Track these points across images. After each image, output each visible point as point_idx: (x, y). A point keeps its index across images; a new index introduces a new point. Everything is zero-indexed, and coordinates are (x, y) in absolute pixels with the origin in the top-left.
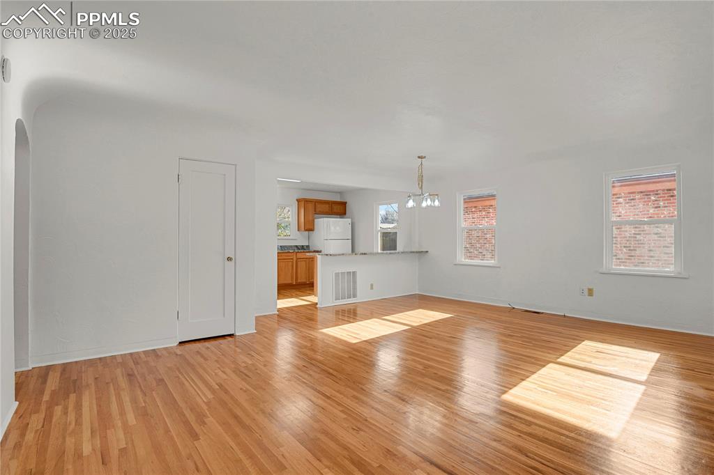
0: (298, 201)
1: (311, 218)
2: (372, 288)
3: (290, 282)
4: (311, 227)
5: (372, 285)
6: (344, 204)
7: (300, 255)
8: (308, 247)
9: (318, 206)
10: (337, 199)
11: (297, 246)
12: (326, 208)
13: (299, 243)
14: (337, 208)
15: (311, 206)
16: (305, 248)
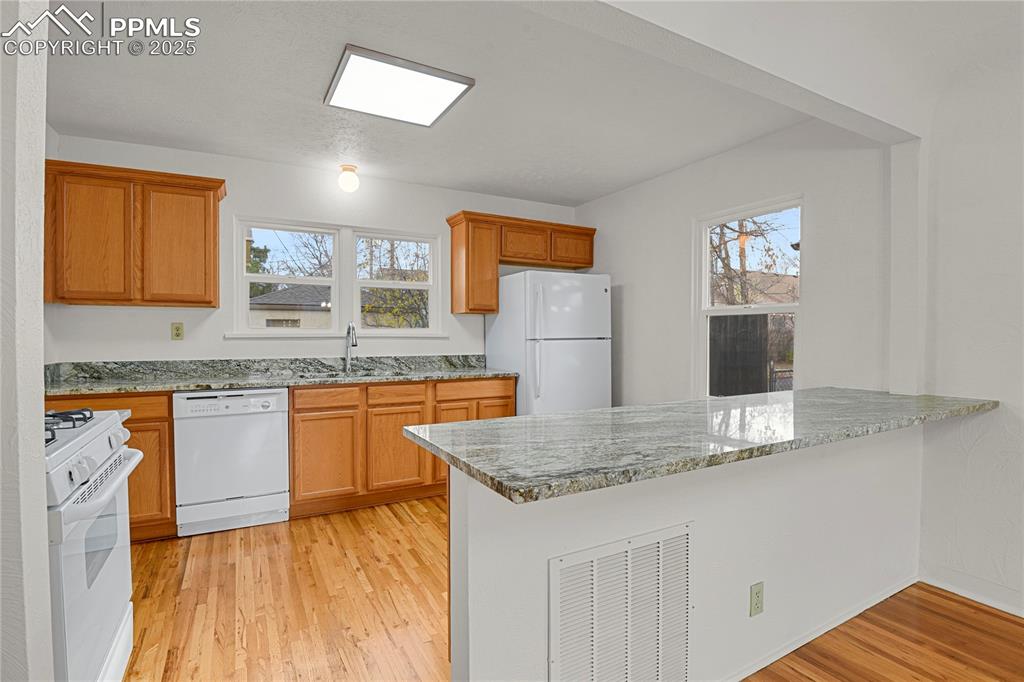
0: (452, 222)
1: (489, 276)
2: (756, 607)
3: (415, 479)
4: (490, 303)
5: (757, 594)
6: (588, 234)
7: (444, 391)
8: (482, 359)
9: (511, 236)
10: (568, 217)
11: (447, 359)
12: (536, 245)
13: (455, 350)
14: (566, 247)
15: (489, 238)
16: (474, 362)
